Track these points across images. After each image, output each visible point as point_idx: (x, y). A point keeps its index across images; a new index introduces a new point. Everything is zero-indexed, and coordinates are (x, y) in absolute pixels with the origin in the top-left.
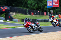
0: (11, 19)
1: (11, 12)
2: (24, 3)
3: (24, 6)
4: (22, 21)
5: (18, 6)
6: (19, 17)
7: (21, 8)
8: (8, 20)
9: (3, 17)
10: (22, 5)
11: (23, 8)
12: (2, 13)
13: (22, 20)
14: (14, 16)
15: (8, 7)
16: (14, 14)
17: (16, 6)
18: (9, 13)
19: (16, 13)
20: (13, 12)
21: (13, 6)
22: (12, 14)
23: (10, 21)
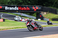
0: (42, 18)
1: (42, 12)
2: (54, 3)
3: (54, 6)
4: (52, 21)
5: (49, 6)
6: (50, 16)
7: (52, 8)
8: (39, 20)
9: (34, 16)
10: (53, 5)
11: (54, 8)
12: (34, 13)
13: (52, 19)
14: (45, 16)
15: (39, 7)
16: (45, 13)
17: (47, 6)
18: (40, 12)
19: (47, 13)
20: (44, 12)
21: (43, 6)
22: (43, 14)
23: (41, 20)
